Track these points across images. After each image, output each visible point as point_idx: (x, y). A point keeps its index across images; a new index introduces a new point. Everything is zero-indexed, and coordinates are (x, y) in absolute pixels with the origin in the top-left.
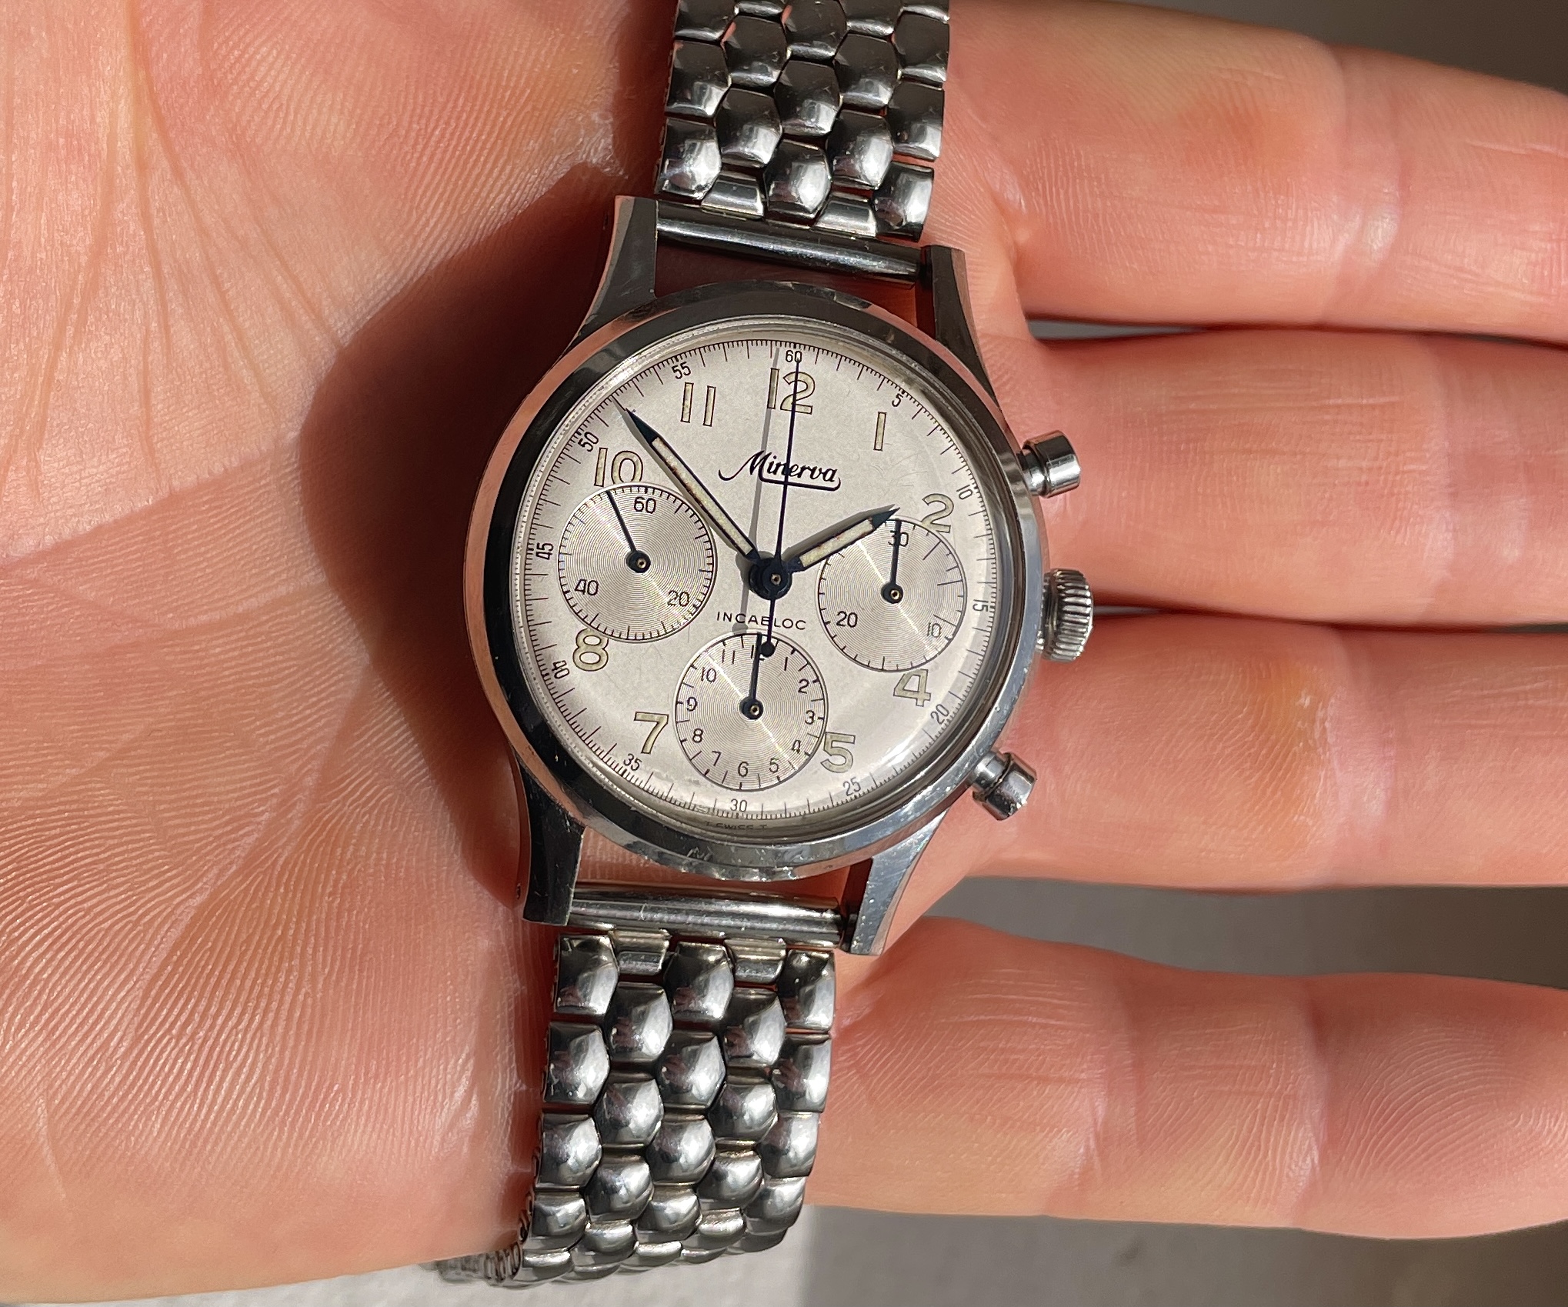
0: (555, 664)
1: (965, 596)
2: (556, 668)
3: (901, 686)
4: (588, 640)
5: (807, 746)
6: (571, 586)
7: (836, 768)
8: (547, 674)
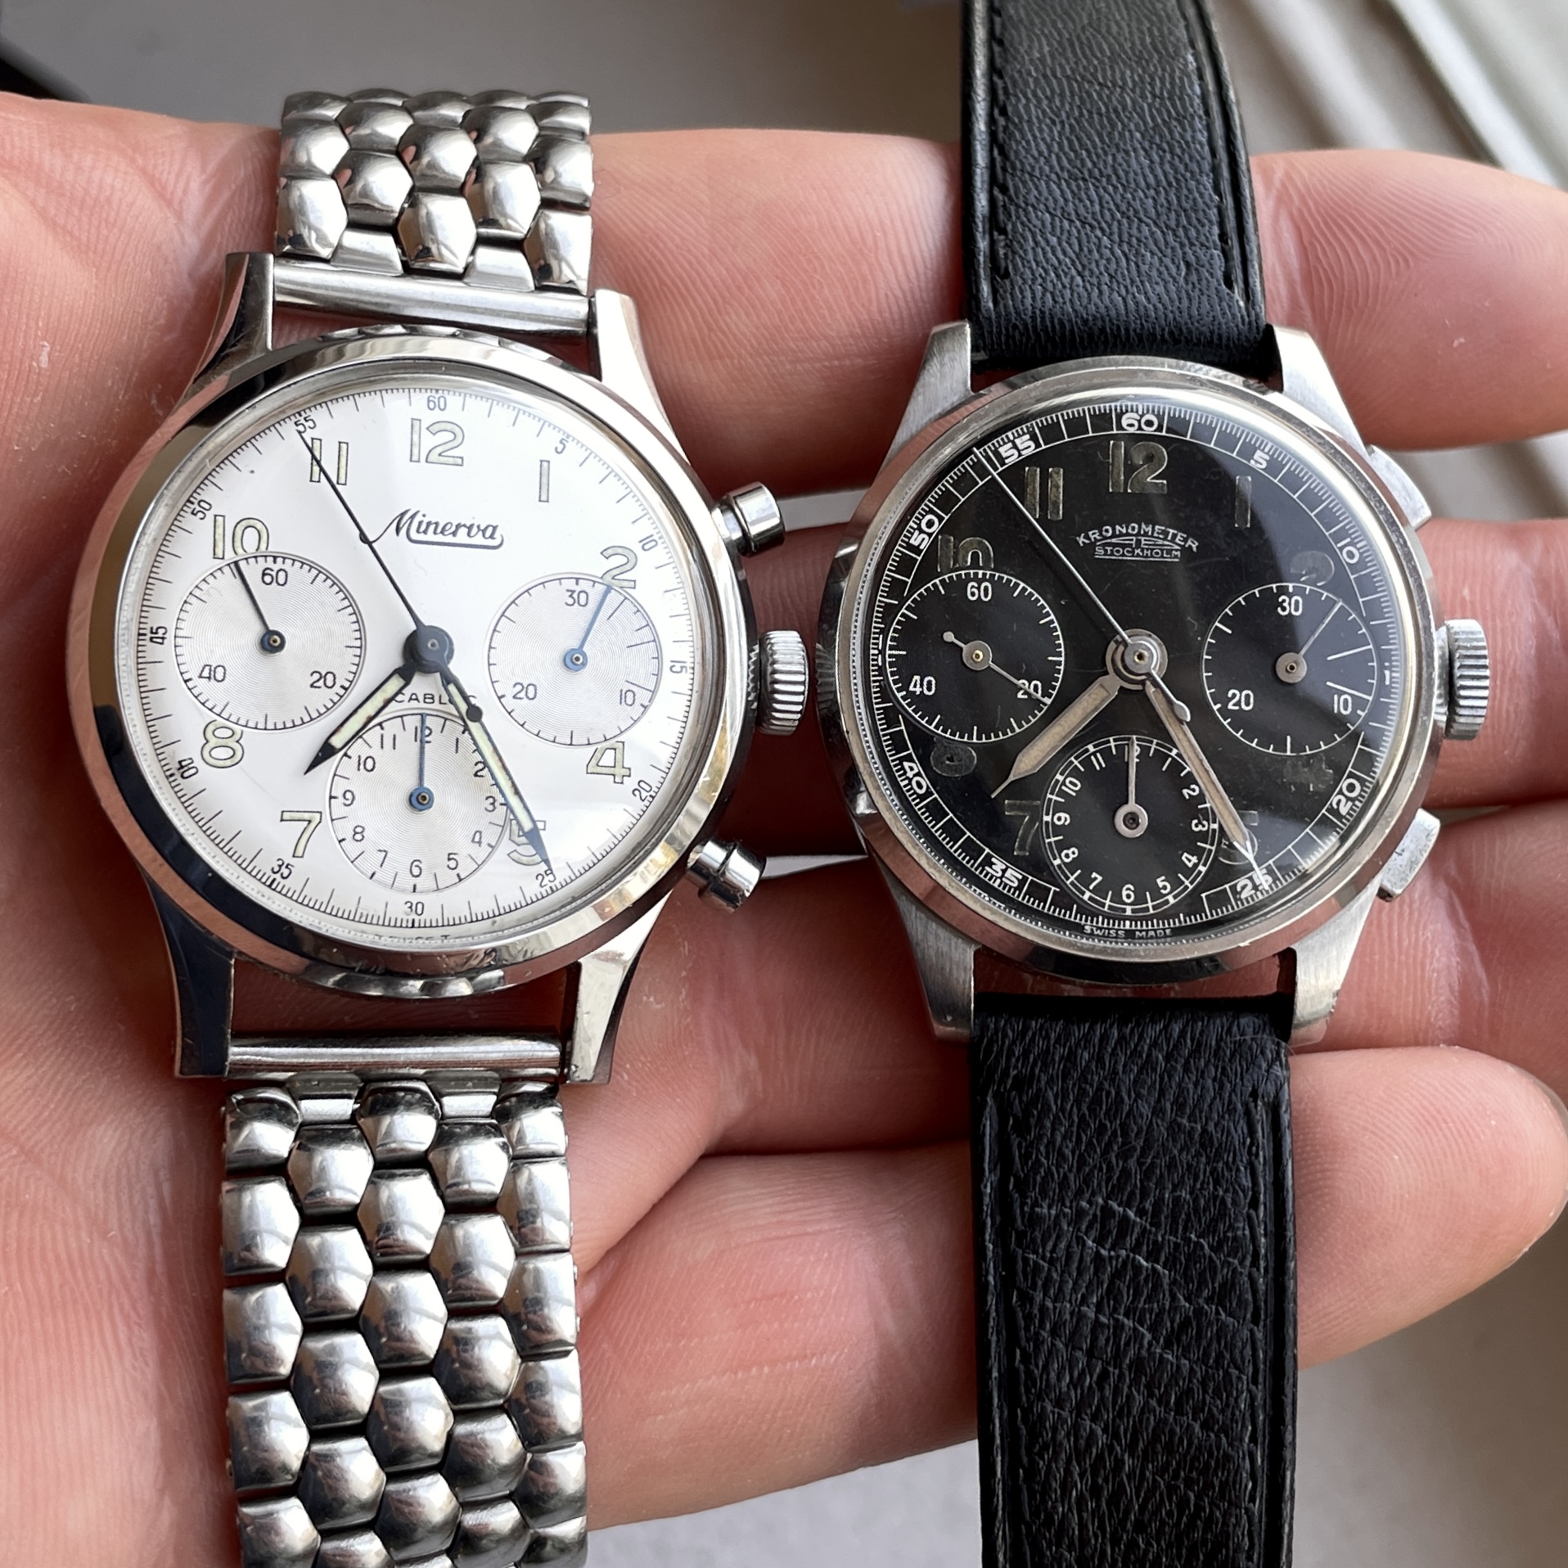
0: (180, 762)
1: (659, 658)
2: (182, 767)
3: (594, 762)
4: (219, 733)
5: (490, 836)
6: (193, 674)
7: (524, 859)
8: (172, 775)
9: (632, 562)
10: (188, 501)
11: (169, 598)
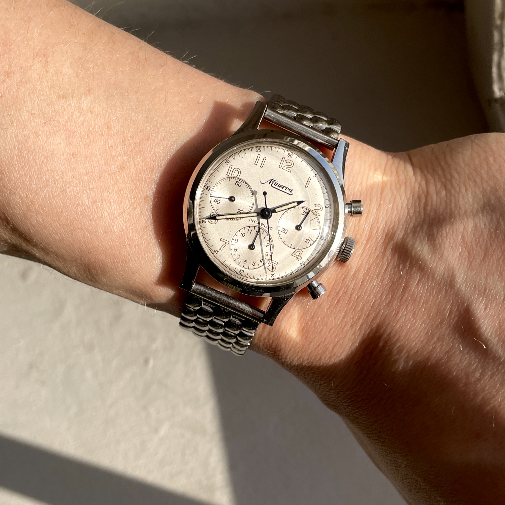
1: (319, 234)
2: (203, 220)
3: (294, 253)
7: (270, 269)
8: (201, 221)
9: (321, 209)
10: (226, 159)
11: (214, 180)
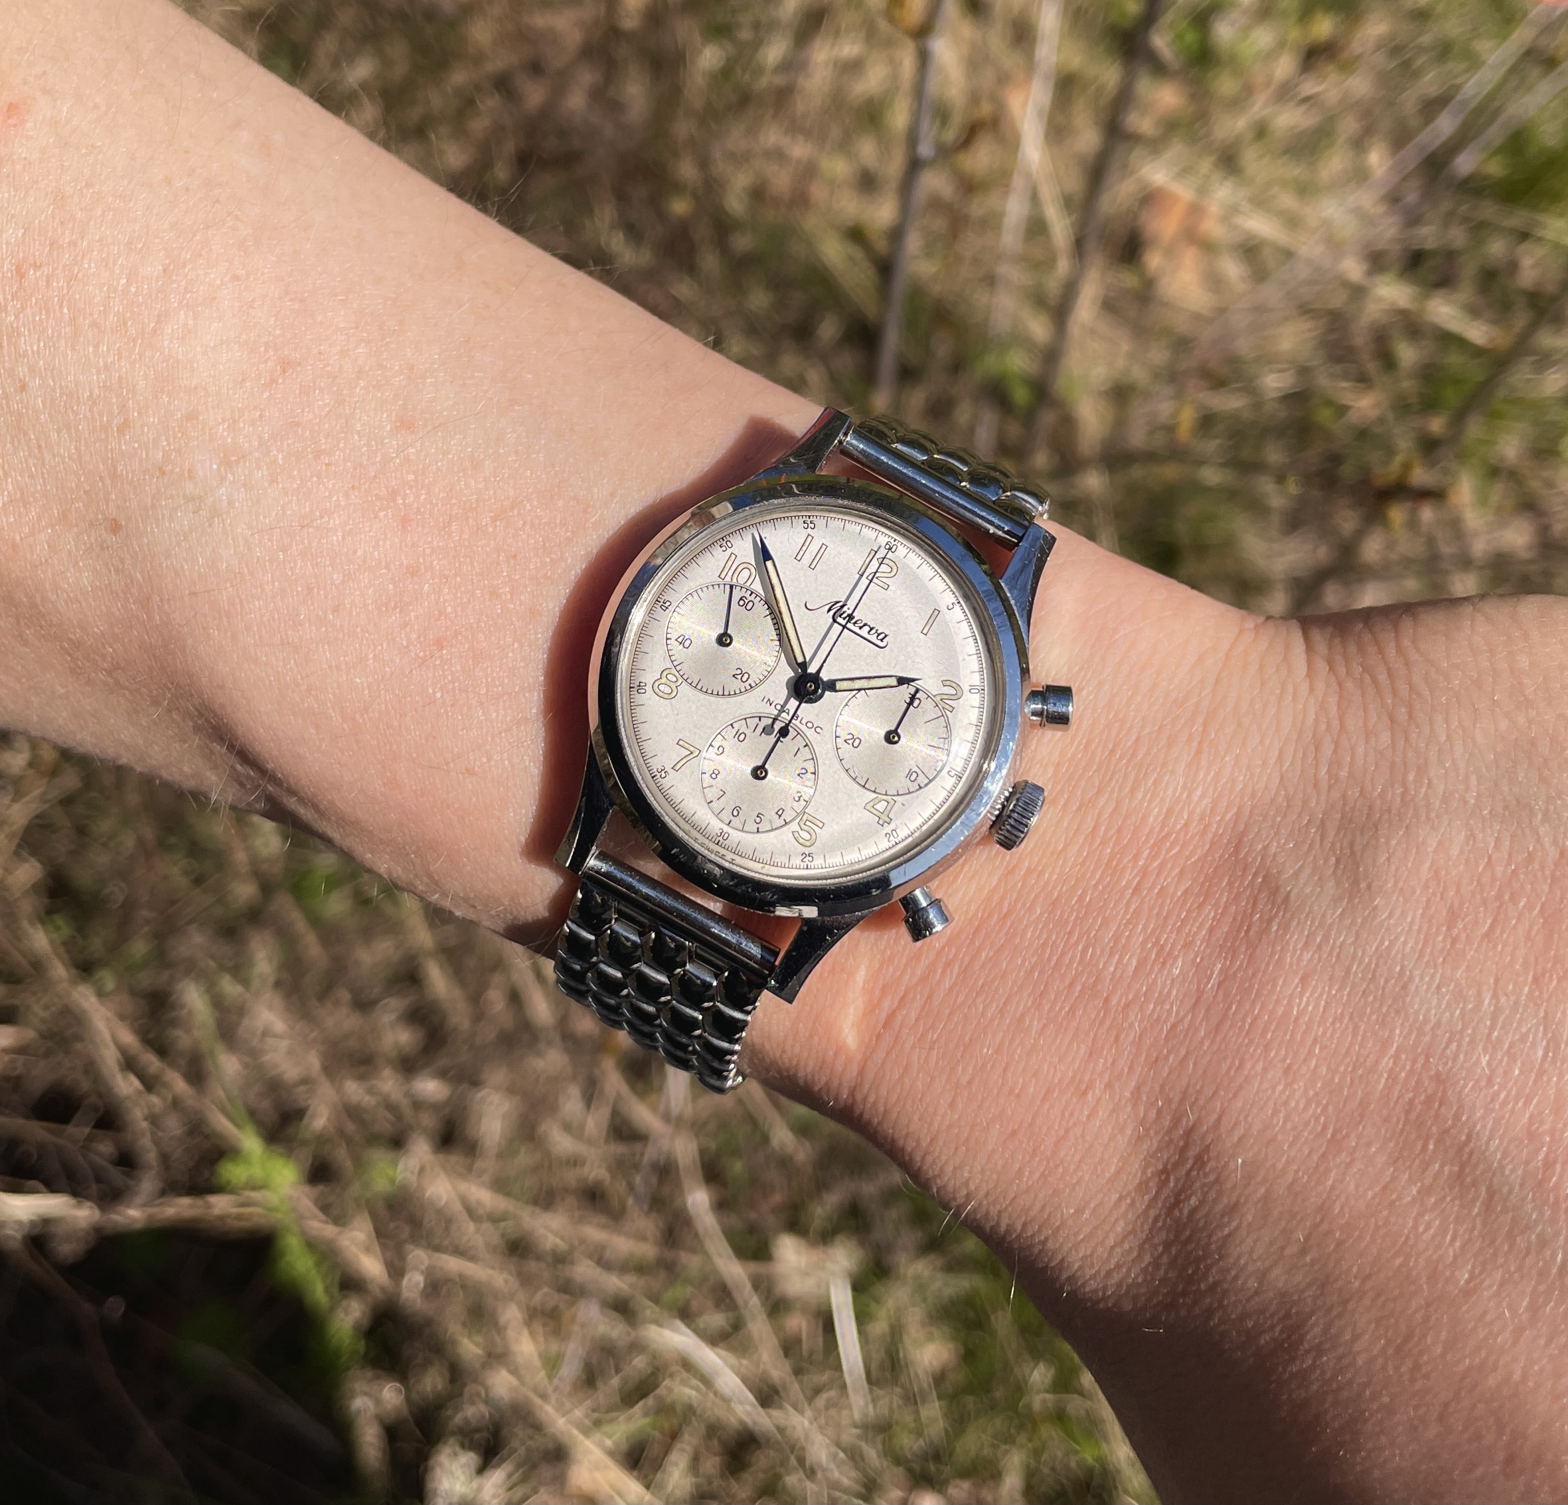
0: (640, 683)
1: (945, 762)
2: (639, 686)
3: (872, 804)
4: (669, 676)
5: (788, 815)
6: (674, 636)
7: (801, 841)
8: (632, 688)
9: (958, 696)
10: (722, 538)
11: (684, 586)
